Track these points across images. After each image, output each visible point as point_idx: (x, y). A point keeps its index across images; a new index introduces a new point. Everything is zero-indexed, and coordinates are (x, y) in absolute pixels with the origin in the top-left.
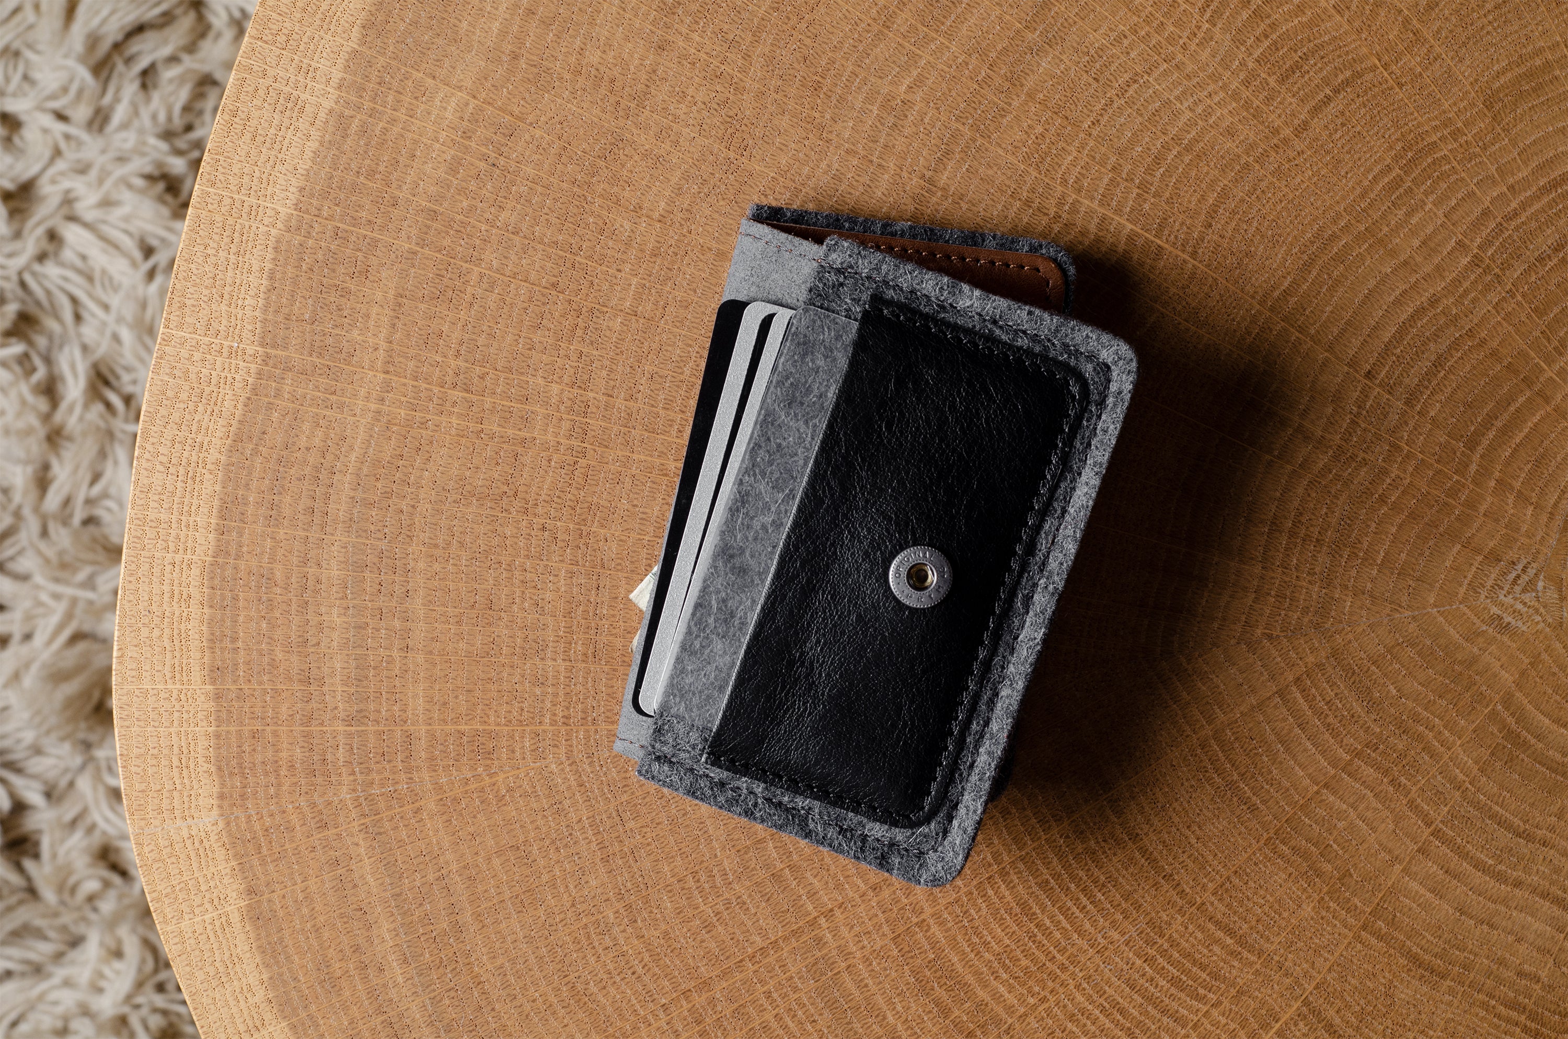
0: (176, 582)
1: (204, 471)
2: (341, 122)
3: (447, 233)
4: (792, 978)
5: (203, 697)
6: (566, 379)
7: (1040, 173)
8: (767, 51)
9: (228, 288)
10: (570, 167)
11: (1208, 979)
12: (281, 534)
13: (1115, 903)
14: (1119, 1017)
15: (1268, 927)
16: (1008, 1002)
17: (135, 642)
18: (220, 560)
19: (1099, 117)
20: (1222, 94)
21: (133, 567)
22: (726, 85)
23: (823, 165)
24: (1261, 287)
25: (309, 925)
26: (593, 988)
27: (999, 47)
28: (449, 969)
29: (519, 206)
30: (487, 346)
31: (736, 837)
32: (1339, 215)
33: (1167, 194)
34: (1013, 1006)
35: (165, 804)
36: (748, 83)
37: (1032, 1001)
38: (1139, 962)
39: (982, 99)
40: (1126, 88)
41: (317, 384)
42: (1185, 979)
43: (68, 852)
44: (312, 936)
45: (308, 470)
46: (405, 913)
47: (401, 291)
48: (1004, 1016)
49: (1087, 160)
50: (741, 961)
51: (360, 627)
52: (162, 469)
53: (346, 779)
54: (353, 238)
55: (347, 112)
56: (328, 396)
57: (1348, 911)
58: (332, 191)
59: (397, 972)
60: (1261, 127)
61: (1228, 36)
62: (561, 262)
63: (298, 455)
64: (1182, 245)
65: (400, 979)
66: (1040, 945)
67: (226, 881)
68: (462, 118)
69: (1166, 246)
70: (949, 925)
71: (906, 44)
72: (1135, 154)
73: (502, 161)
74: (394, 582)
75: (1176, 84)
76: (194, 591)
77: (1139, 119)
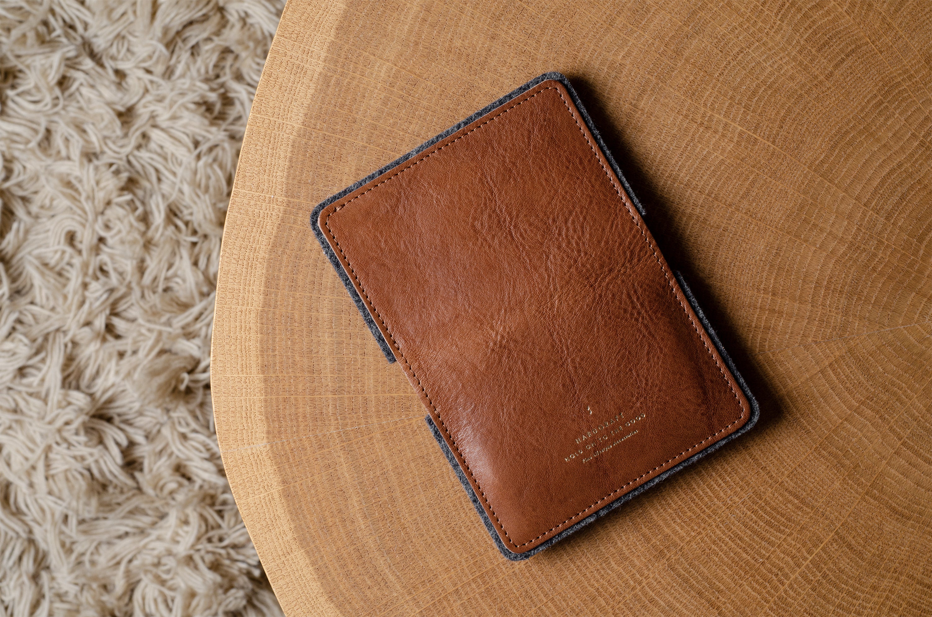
0: (243, 321)
1: (257, 263)
2: (326, 79)
3: (382, 136)
5: (258, 381)
7: (692, 101)
8: (548, 38)
9: (268, 167)
10: (446, 101)
11: (785, 521)
12: (297, 295)
13: (736, 482)
14: (739, 542)
15: (816, 494)
16: (681, 535)
17: (222, 352)
18: (266, 309)
19: (723, 71)
20: (787, 58)
21: (220, 313)
24: (809, 159)
25: (315, 499)
26: (464, 530)
27: (670, 35)
28: (388, 521)
32: (850, 121)
33: (759, 111)
34: (684, 537)
35: (239, 437)
37: (693, 534)
38: (749, 513)
39: (661, 63)
40: (737, 55)
42: (773, 521)
43: (159, 468)
44: (317, 505)
45: (311, 261)
46: (365, 492)
48: (679, 542)
49: (717, 93)
51: (339, 343)
52: (235, 262)
53: (333, 422)
54: (333, 140)
55: (329, 74)
57: (858, 485)
58: (322, 115)
59: (361, 523)
60: (808, 75)
61: (790, 28)
63: (306, 253)
65: (363, 527)
66: (697, 505)
67: (272, 476)
68: (389, 76)
69: (759, 138)
71: (622, 34)
72: (742, 90)
73: (410, 98)
74: (357, 319)
75: (763, 53)
76: (252, 325)
77: (744, 72)
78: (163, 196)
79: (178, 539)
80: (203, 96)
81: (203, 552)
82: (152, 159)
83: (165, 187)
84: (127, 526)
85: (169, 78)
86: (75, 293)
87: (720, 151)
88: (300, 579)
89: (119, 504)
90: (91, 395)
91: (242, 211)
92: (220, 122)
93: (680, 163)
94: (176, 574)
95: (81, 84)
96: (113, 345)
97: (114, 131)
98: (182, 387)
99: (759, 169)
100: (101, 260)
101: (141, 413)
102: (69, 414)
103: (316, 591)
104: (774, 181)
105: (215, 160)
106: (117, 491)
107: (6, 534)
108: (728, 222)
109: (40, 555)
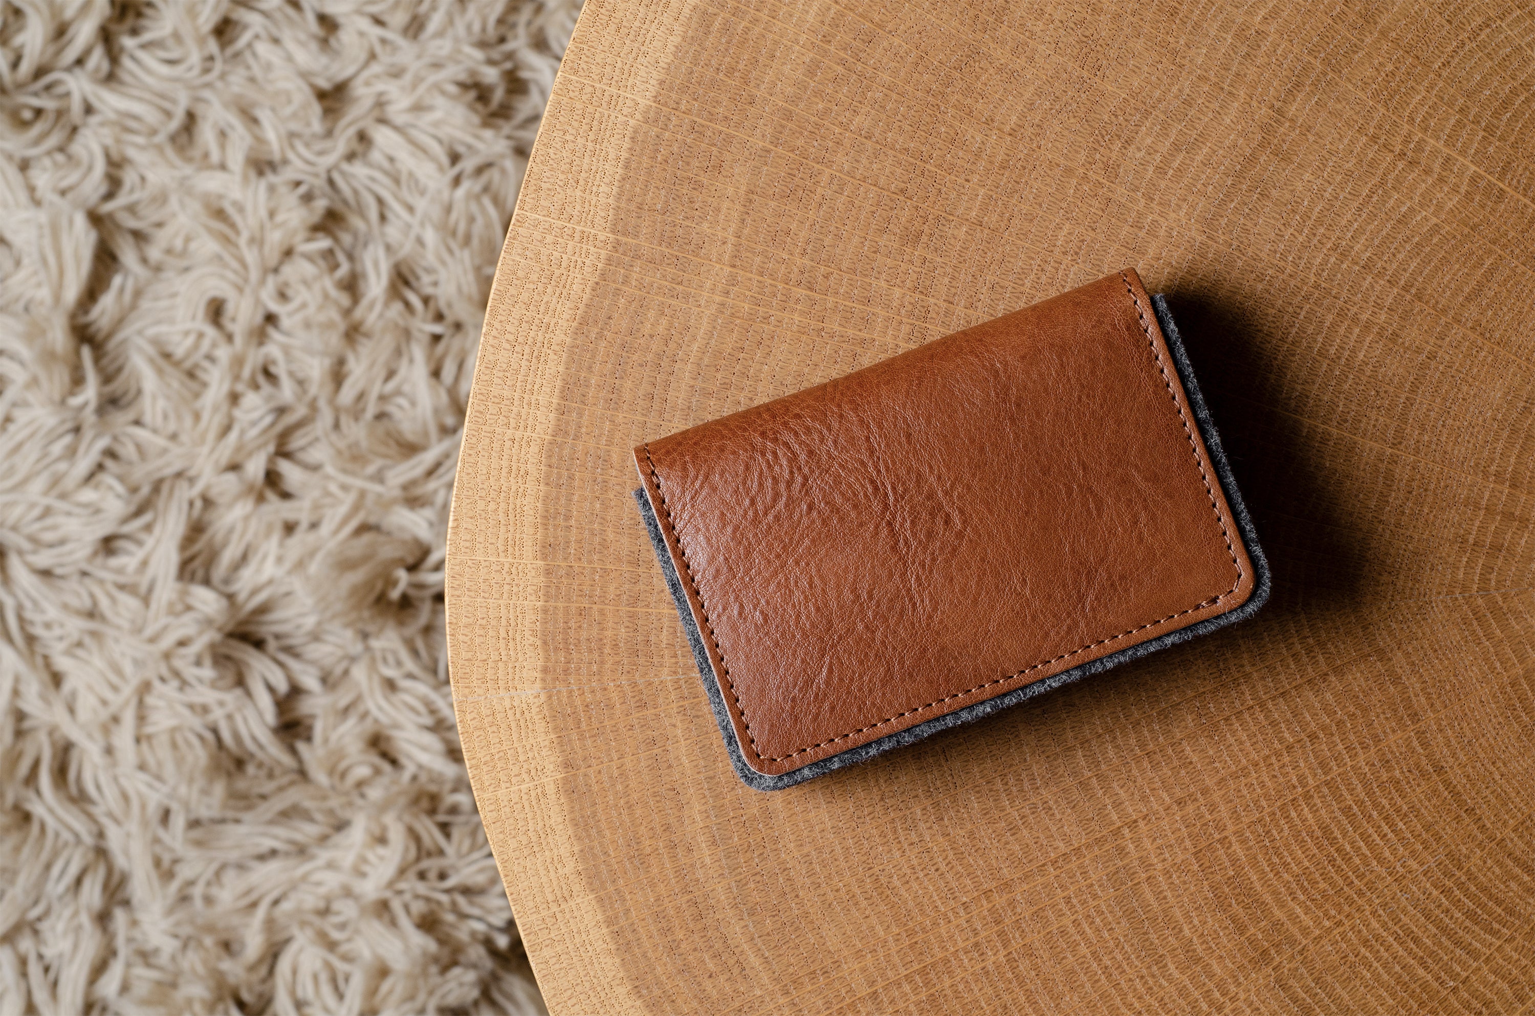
0: (515, 458)
1: (548, 351)
2: (704, 20)
3: (801, 134)
4: (1092, 885)
5: (533, 572)
6: (908, 284)
7: (1388, 110)
9: (583, 175)
10: (925, 77)
11: (1503, 914)
12: (620, 418)
13: (1417, 833)
14: (1412, 945)
16: (1304, 924)
17: (471, 514)
18: (559, 439)
19: (1450, 59)
21: (474, 440)
22: (1084, 5)
23: (1175, 89)
25: (622, 801)
26: (896, 882)
28: (756, 853)
29: (873, 112)
30: (833, 246)
31: (1047, 743)
33: (1512, 139)
34: (1309, 928)
35: (490, 674)
37: (1327, 924)
38: (1435, 893)
39: (1335, 34)
40: (1478, 32)
41: (664, 273)
42: (1480, 912)
43: (341, 738)
44: (625, 813)
45: (650, 357)
46: (717, 796)
47: (752, 188)
48: (1299, 937)
49: (1435, 100)
50: (1043, 865)
52: (508, 346)
53: (668, 661)
54: (709, 133)
56: (674, 285)
58: (691, 86)
59: (705, 853)
62: (911, 169)
63: (642, 341)
64: (1524, 189)
65: (708, 860)
66: (1339, 870)
67: (544, 753)
68: (823, 22)
69: (1508, 189)
70: (1251, 844)
72: (1483, 97)
73: (859, 67)
76: (531, 468)
77: (1489, 63)
78: (388, 248)
79: (366, 868)
80: (473, 73)
81: (407, 897)
82: (373, 179)
83: (393, 232)
84: (276, 837)
85: (415, 37)
86: (216, 409)
87: (1433, 208)
88: (582, 949)
89: (263, 797)
90: (231, 597)
91: (529, 254)
92: (500, 122)
93: (1356, 225)
94: (357, 931)
95: (257, 37)
96: (276, 509)
97: (308, 124)
98: (395, 595)
99: (1504, 247)
100: (266, 356)
101: (316, 637)
102: (186, 626)
103: (610, 975)
105: (486, 189)
106: (263, 773)
107: (57, 835)
108: (1439, 342)
109: (116, 879)
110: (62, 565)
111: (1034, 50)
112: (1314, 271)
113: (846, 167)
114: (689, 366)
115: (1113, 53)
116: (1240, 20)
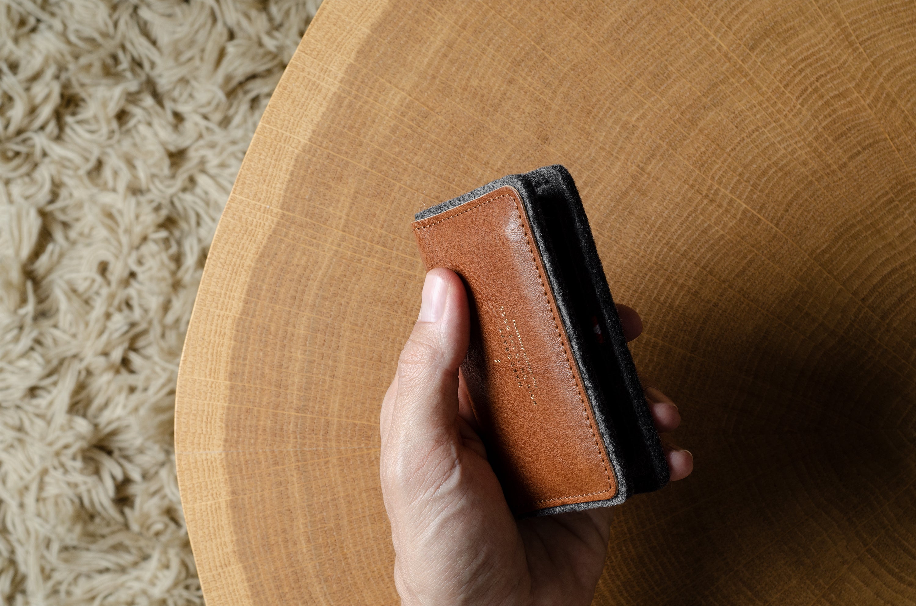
0: (219, 325)
1: (242, 270)
2: (339, 100)
3: (386, 163)
5: (224, 387)
7: (700, 172)
8: (565, 90)
9: (268, 177)
10: (454, 138)
12: (277, 307)
13: (690, 564)
17: (194, 354)
18: (244, 317)
19: (736, 147)
20: (802, 143)
21: (198, 314)
22: (542, 106)
23: (587, 153)
24: (810, 246)
25: (261, 515)
27: (688, 104)
28: (331, 548)
29: (425, 154)
30: (398, 224)
32: (857, 214)
33: (767, 191)
35: (196, 441)
36: (553, 106)
39: (675, 130)
40: (752, 133)
41: (307, 232)
43: (149, 507)
44: (262, 521)
45: (296, 276)
46: (312, 516)
47: (357, 190)
49: (726, 168)
51: (310, 362)
52: (220, 265)
53: (292, 440)
54: (337, 160)
55: (343, 95)
56: (312, 239)
57: (816, 586)
58: (329, 134)
59: (303, 546)
60: (821, 163)
61: (810, 113)
63: (292, 268)
64: (771, 219)
65: (305, 550)
66: (647, 581)
67: (222, 485)
68: (402, 105)
69: (763, 218)
71: (639, 96)
72: (752, 168)
73: (419, 130)
74: (332, 341)
75: (779, 134)
76: (228, 332)
77: (757, 151)
78: (200, 240)
79: (156, 581)
81: (177, 598)
82: (195, 203)
83: (203, 232)
84: (109, 561)
85: (225, 127)
86: (97, 320)
87: (721, 226)
88: (233, 594)
90: (96, 426)
91: (236, 217)
93: (679, 232)
95: (139, 122)
96: (125, 378)
97: (162, 170)
99: (758, 249)
100: (128, 294)
101: (141, 451)
102: (68, 438)
104: (772, 264)
106: (104, 523)
108: (720, 298)
109: (19, 578)
110: (6, 401)
111: (513, 128)
112: (655, 255)
113: (408, 182)
114: (316, 283)
115: (555, 132)
116: (624, 118)
